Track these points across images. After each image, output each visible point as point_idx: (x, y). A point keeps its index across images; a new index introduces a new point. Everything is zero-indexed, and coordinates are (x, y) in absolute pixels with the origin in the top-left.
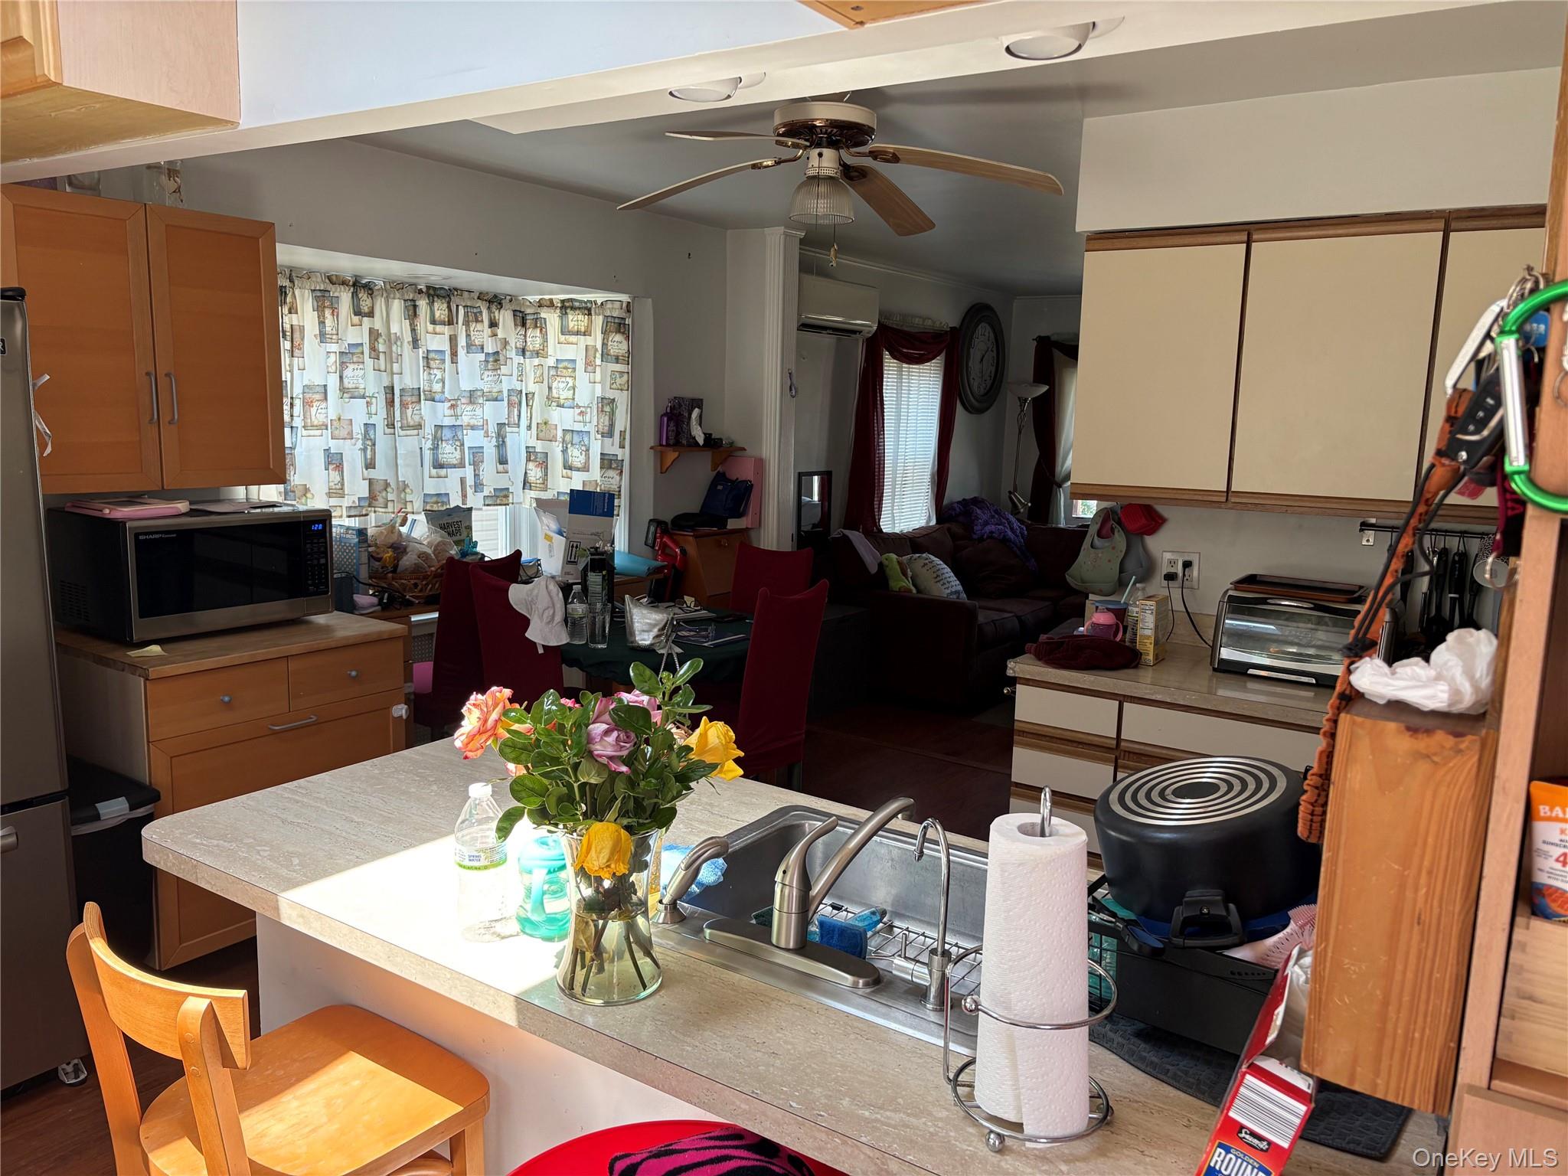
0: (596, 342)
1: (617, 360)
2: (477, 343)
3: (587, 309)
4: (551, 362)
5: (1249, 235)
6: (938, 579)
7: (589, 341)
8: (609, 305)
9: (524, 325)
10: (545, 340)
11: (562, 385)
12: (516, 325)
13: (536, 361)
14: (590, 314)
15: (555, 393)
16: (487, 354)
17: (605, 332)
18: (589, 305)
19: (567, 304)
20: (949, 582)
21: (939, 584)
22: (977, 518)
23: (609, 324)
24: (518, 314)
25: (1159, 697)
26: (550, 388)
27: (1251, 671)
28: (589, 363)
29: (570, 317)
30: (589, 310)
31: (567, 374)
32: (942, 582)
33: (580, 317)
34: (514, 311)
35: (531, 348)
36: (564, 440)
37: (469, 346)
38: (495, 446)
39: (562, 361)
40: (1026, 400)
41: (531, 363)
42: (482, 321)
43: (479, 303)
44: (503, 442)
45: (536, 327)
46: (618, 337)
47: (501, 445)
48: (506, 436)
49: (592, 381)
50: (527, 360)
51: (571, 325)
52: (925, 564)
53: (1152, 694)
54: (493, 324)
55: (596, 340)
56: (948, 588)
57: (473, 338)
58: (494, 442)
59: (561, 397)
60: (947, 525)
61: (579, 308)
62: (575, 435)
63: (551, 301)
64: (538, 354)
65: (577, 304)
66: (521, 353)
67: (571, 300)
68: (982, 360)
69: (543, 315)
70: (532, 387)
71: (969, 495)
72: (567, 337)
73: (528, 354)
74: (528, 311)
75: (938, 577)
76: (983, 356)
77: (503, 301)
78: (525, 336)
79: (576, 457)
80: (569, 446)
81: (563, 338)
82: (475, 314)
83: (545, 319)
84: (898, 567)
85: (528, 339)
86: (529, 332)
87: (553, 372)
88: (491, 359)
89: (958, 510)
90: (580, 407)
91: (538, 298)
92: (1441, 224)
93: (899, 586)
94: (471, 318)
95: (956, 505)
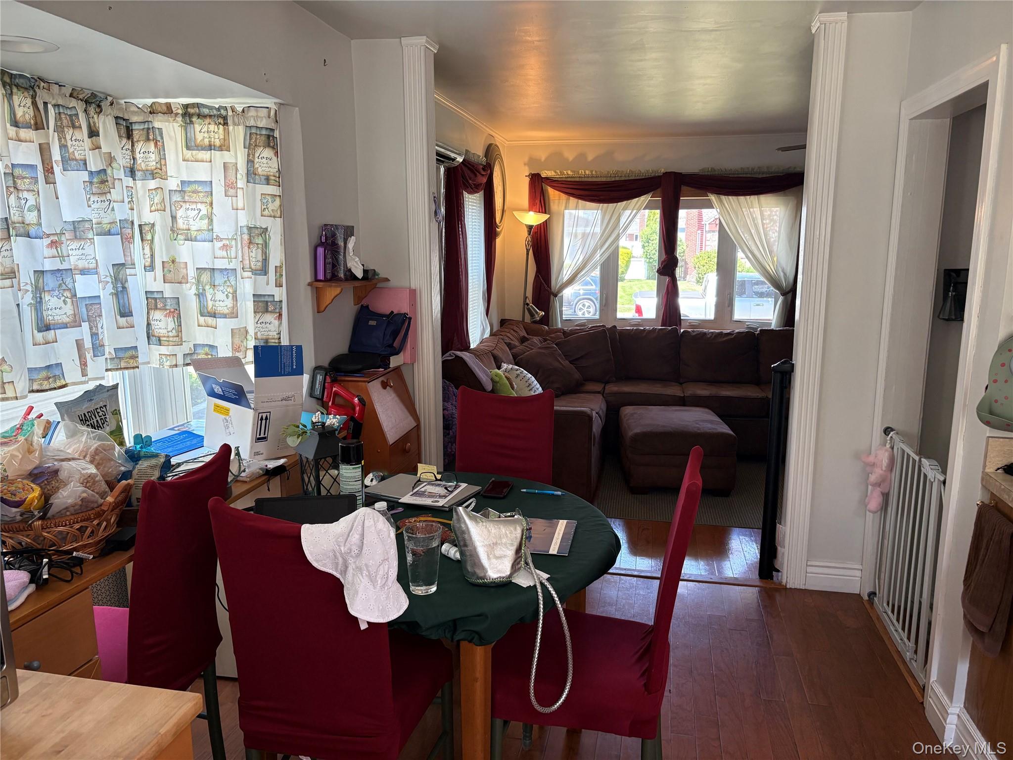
0: (236, 158)
1: (267, 181)
2: (78, 157)
3: (222, 118)
4: (173, 184)
7: (228, 157)
8: (252, 113)
9: (129, 135)
10: (162, 157)
11: (192, 214)
12: (120, 136)
13: (152, 184)
14: (225, 124)
15: (181, 223)
16: (91, 173)
17: (250, 147)
18: (223, 112)
19: (191, 111)
23: (254, 137)
24: (121, 122)
26: (174, 218)
28: (230, 186)
29: (197, 127)
30: (225, 118)
31: (198, 200)
33: (212, 127)
34: (117, 118)
35: (143, 166)
36: (199, 281)
37: (66, 161)
38: (112, 294)
39: (190, 183)
40: (532, 226)
41: (143, 186)
42: (80, 127)
43: (73, 103)
44: (124, 288)
45: (148, 139)
46: (268, 153)
47: (121, 291)
48: (126, 281)
49: (235, 207)
50: (139, 183)
51: (199, 137)
52: (518, 376)
54: (93, 133)
55: (238, 155)
57: (71, 150)
58: (110, 288)
59: (193, 228)
61: (210, 116)
62: (217, 274)
63: (169, 106)
64: (153, 174)
65: (206, 111)
66: (129, 174)
67: (198, 105)
69: (157, 125)
70: (148, 217)
72: (194, 152)
73: (139, 174)
74: (134, 119)
75: (530, 386)
77: (102, 104)
78: (133, 151)
79: (220, 301)
80: (207, 287)
81: (189, 154)
82: (70, 116)
83: (160, 129)
85: (138, 156)
86: (139, 147)
87: (176, 197)
88: (95, 180)
90: (221, 240)
91: (149, 101)
94: (65, 122)
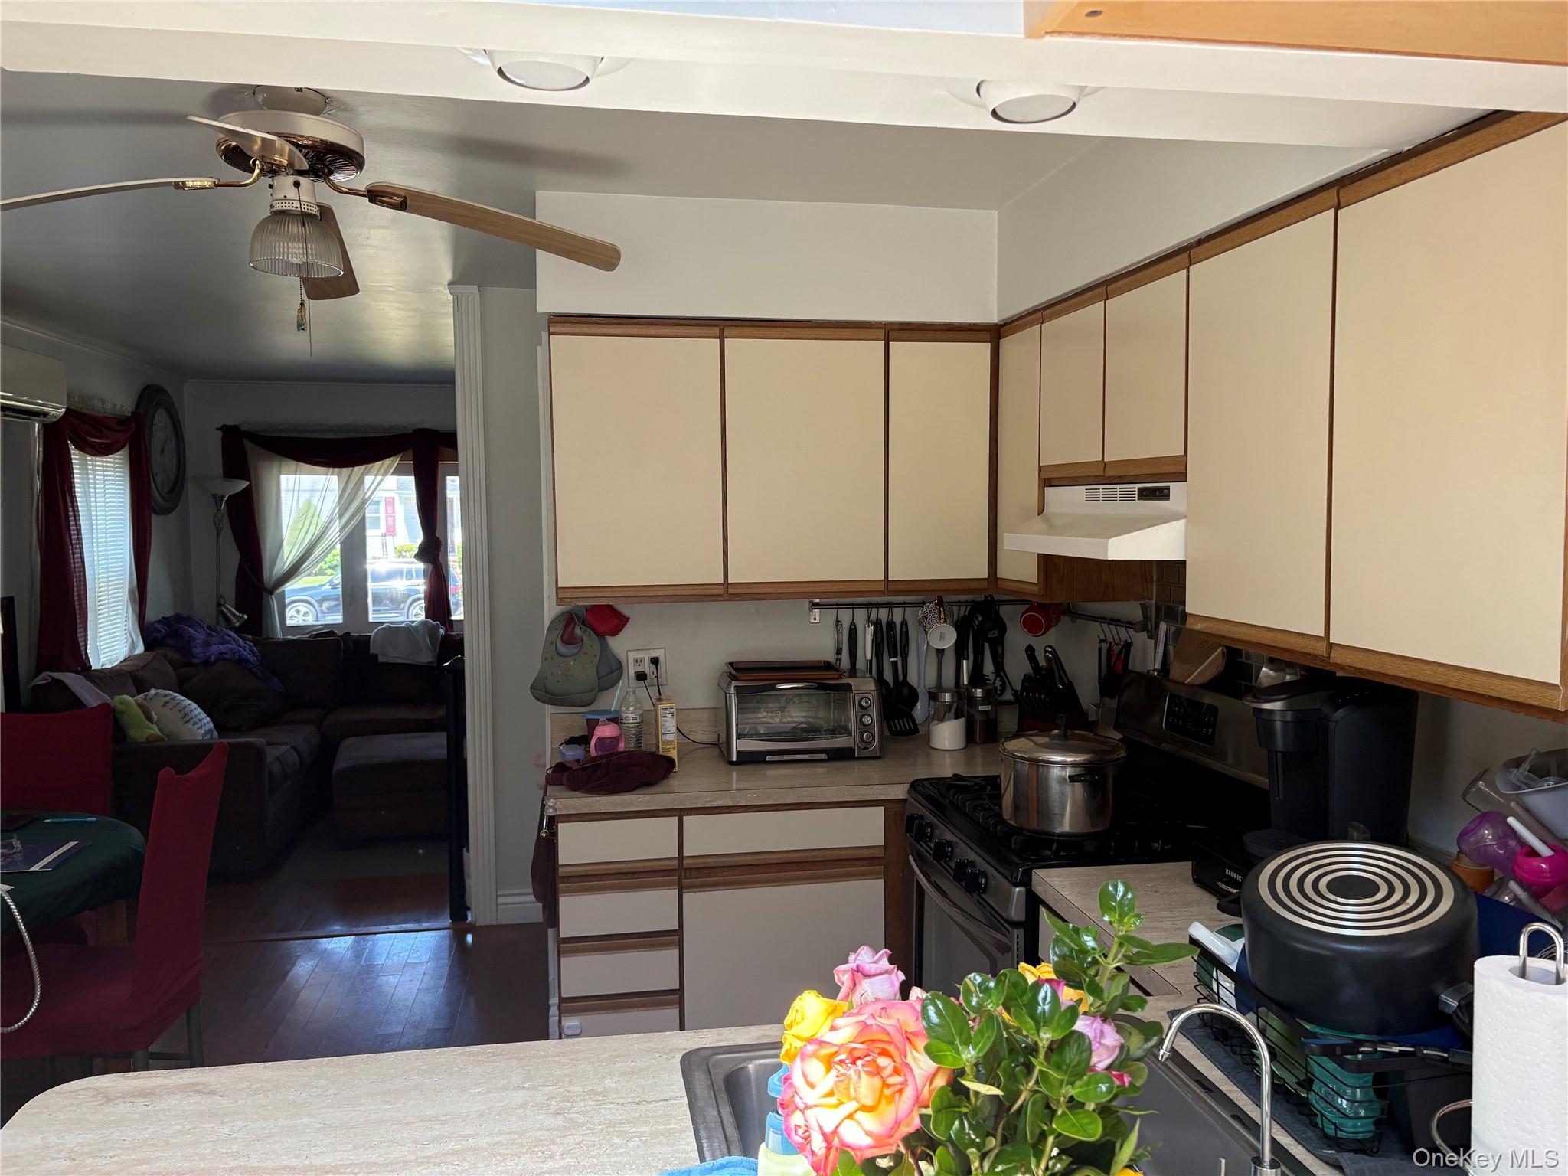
5: (722, 331)
6: (187, 718)
20: (200, 720)
21: (189, 725)
22: (194, 639)
25: (720, 803)
27: (768, 758)
32: (192, 722)
40: (223, 497)
52: (166, 703)
53: (713, 801)
56: (201, 727)
60: (161, 651)
68: (162, 451)
71: (169, 613)
75: (186, 716)
76: (163, 447)
84: (139, 711)
89: (163, 631)
92: (882, 333)
93: (146, 735)
95: (157, 625)
